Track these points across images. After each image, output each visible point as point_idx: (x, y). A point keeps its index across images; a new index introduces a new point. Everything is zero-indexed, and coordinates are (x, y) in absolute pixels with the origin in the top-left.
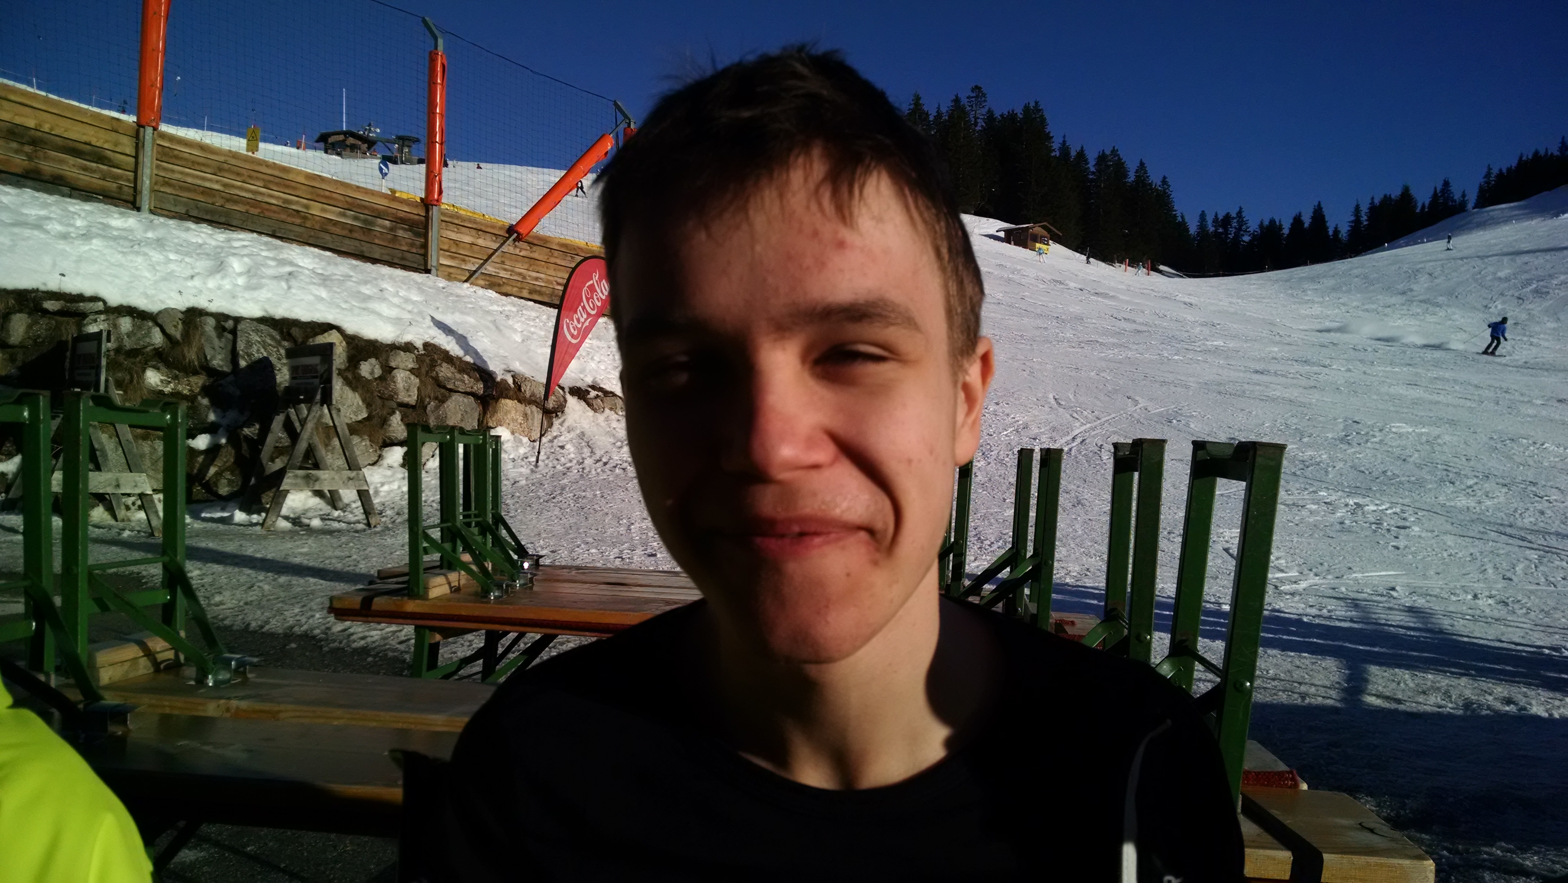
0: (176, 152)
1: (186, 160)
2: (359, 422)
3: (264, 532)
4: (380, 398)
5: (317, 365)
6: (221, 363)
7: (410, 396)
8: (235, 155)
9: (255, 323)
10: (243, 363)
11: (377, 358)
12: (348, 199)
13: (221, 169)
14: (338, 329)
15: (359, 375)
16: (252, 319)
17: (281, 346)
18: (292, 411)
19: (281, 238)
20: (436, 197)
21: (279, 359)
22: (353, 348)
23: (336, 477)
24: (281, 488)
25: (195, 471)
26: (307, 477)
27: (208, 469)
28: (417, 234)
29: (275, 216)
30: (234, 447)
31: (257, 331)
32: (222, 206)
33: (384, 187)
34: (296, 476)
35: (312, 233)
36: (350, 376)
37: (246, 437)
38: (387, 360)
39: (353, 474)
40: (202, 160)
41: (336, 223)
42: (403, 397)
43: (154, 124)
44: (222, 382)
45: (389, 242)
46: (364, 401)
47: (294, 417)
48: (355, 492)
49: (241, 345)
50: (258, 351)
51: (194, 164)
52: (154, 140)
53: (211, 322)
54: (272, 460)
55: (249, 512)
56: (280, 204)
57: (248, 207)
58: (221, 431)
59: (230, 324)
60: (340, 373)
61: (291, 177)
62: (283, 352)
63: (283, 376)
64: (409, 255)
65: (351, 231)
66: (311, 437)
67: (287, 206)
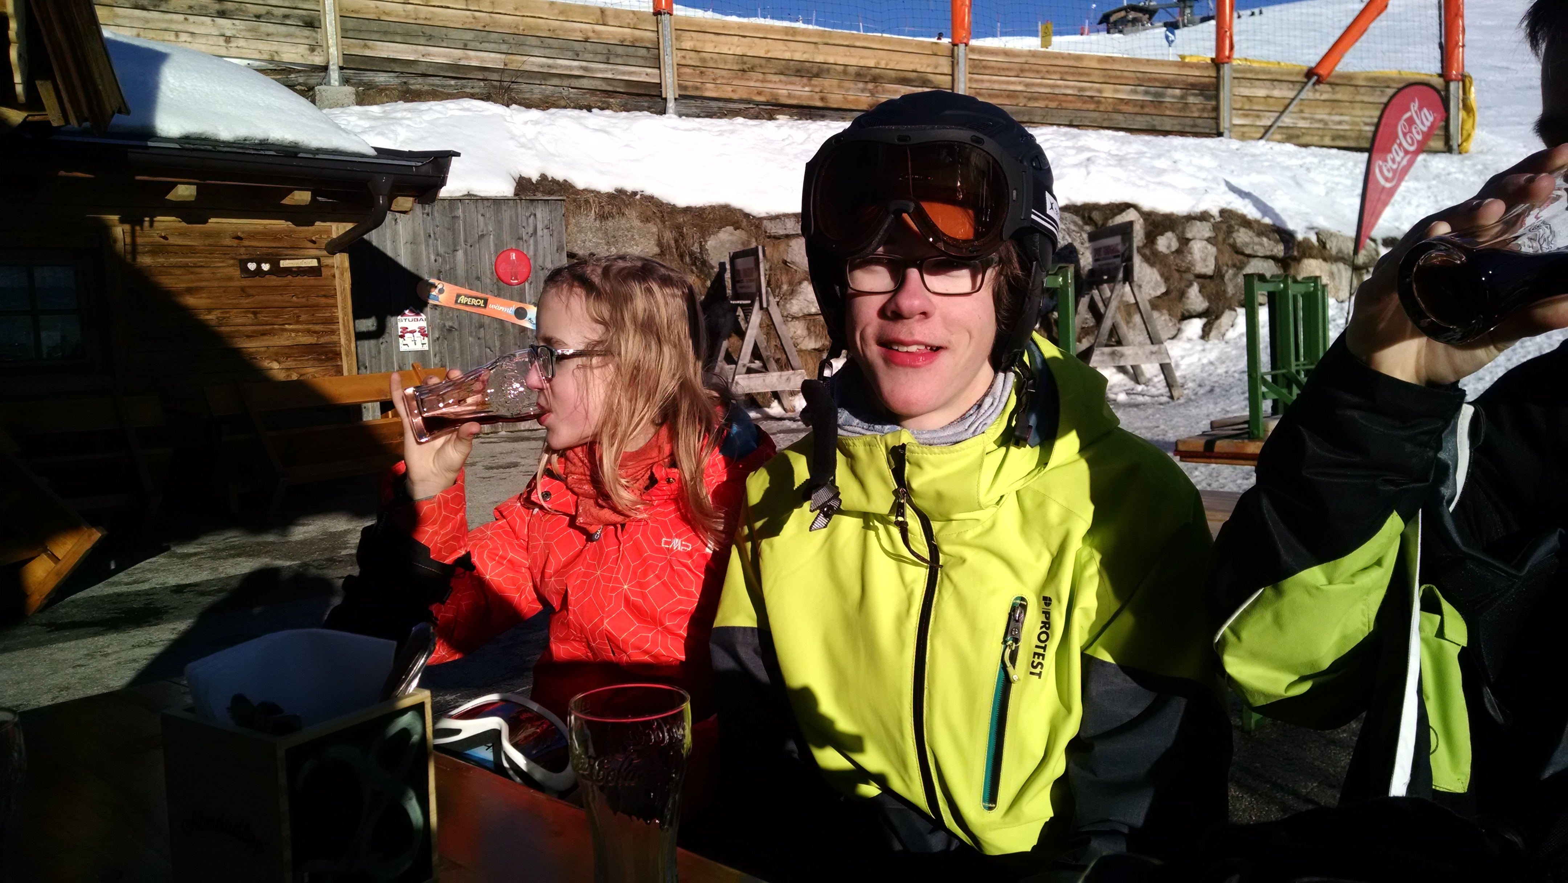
0: (984, 63)
1: (992, 68)
2: (1158, 297)
4: (1178, 271)
5: (1117, 245)
7: (1207, 266)
8: (1034, 54)
11: (1173, 231)
12: (1139, 75)
13: (1022, 71)
14: (1135, 207)
15: (1157, 250)
17: (1083, 230)
18: (1096, 292)
19: (1077, 126)
20: (1227, 53)
21: (1082, 244)
22: (1150, 224)
23: (1140, 352)
26: (1112, 354)
28: (1208, 98)
29: (1071, 105)
32: (1025, 106)
33: (1172, 54)
34: (1103, 354)
35: (1106, 116)
36: (1149, 253)
38: (1183, 232)
39: (1155, 348)
40: (1006, 65)
41: (1127, 102)
42: (1200, 269)
43: (965, 41)
45: (1180, 111)
46: (1162, 275)
47: (1098, 298)
48: (1157, 366)
51: (1000, 71)
52: (966, 55)
54: (1080, 341)
56: (1076, 93)
57: (1047, 102)
60: (1139, 250)
61: (1084, 64)
62: (1085, 236)
63: (1086, 260)
64: (1199, 121)
65: (1142, 107)
66: (1114, 317)
67: (1082, 93)
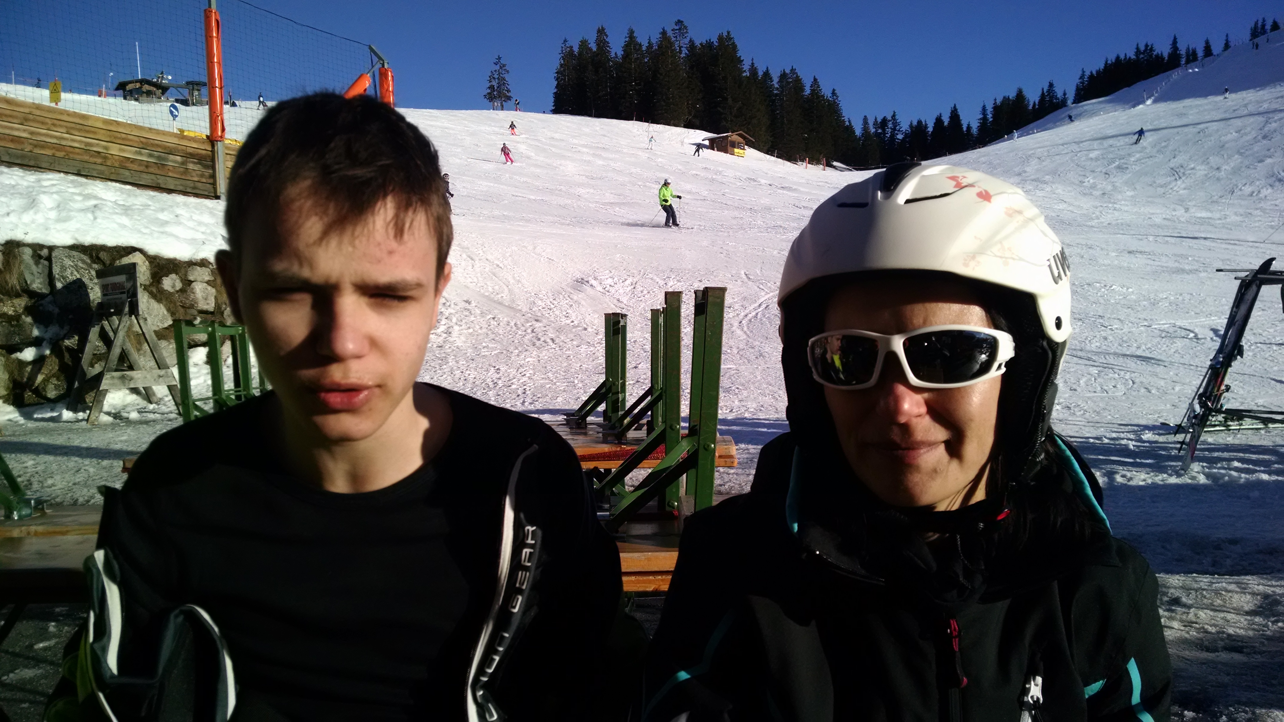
2: (166, 328)
3: (89, 426)
4: (183, 307)
5: (123, 282)
6: (40, 286)
7: (208, 304)
8: (39, 107)
9: (68, 250)
10: (59, 285)
11: (177, 274)
12: (142, 139)
14: (141, 251)
15: (163, 288)
16: (64, 247)
17: (92, 268)
18: (105, 323)
19: (86, 176)
20: (220, 134)
21: (91, 279)
22: (155, 266)
23: (148, 376)
24: (101, 389)
25: (25, 380)
26: (123, 378)
27: (36, 377)
28: (206, 167)
29: (78, 157)
30: (57, 356)
31: (69, 257)
32: (31, 151)
33: (173, 127)
34: (113, 377)
35: (113, 171)
36: (154, 290)
37: (67, 348)
38: (186, 275)
39: (162, 372)
40: (8, 112)
41: (134, 161)
42: (202, 306)
44: (43, 302)
45: (182, 175)
46: (168, 310)
47: (107, 328)
48: (166, 388)
49: (56, 270)
50: (72, 273)
53: (28, 251)
54: (92, 366)
55: (75, 410)
56: (83, 147)
57: (53, 151)
58: (44, 343)
59: (45, 252)
60: (146, 288)
61: (90, 123)
62: (93, 273)
63: (95, 294)
64: (199, 185)
65: (147, 167)
66: (123, 343)
67: (88, 148)
